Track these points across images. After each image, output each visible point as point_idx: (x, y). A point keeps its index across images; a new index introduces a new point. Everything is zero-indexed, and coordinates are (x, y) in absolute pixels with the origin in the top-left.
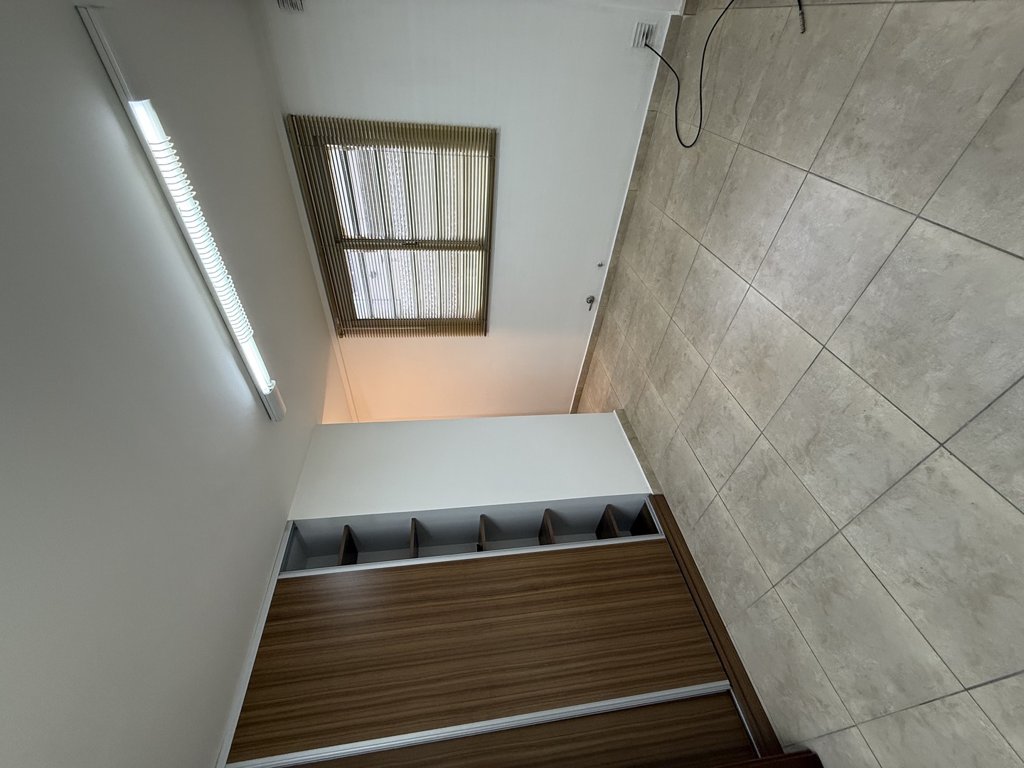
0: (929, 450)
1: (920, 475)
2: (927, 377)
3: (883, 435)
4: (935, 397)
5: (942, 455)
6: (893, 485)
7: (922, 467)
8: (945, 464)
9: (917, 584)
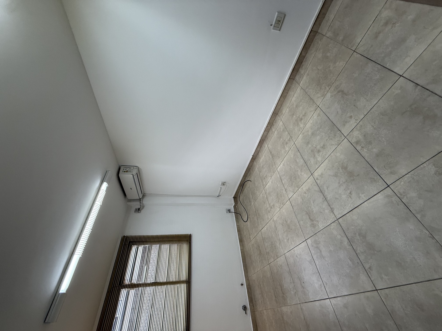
0: (313, 178)
1: (318, 182)
2: (299, 174)
3: (309, 190)
4: (303, 173)
5: (314, 175)
6: (321, 192)
7: (316, 181)
8: (316, 174)
9: (350, 193)
